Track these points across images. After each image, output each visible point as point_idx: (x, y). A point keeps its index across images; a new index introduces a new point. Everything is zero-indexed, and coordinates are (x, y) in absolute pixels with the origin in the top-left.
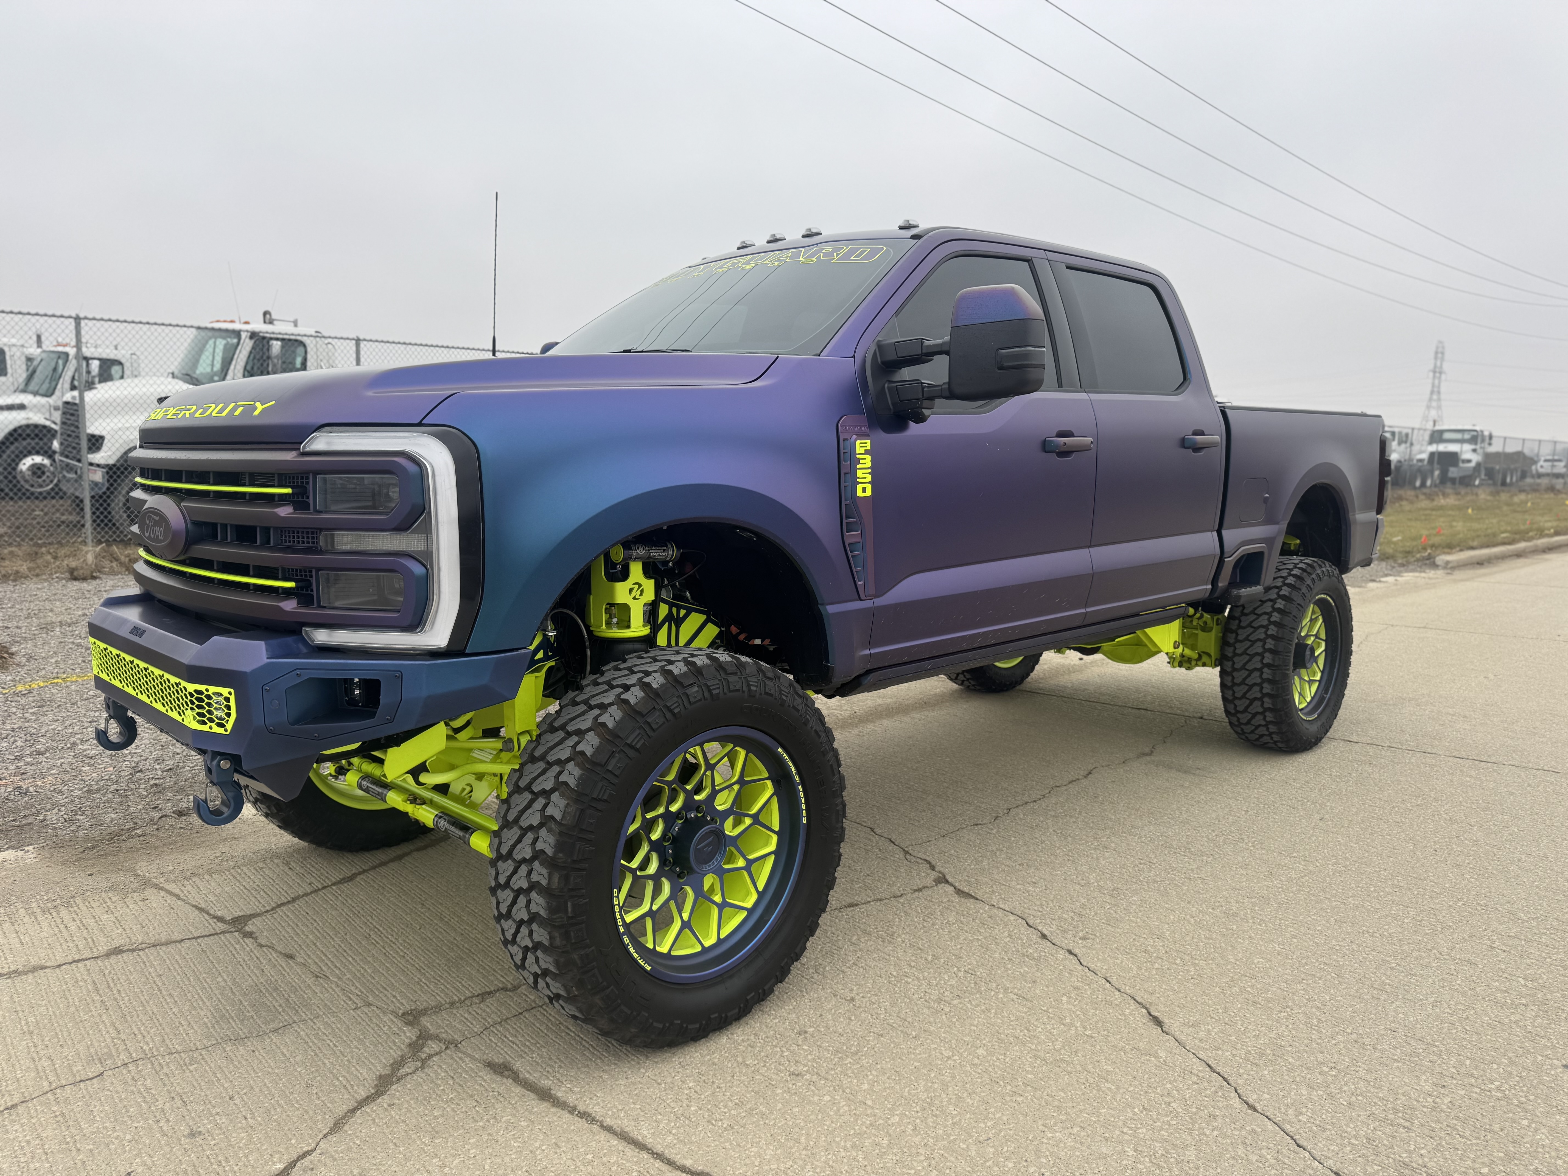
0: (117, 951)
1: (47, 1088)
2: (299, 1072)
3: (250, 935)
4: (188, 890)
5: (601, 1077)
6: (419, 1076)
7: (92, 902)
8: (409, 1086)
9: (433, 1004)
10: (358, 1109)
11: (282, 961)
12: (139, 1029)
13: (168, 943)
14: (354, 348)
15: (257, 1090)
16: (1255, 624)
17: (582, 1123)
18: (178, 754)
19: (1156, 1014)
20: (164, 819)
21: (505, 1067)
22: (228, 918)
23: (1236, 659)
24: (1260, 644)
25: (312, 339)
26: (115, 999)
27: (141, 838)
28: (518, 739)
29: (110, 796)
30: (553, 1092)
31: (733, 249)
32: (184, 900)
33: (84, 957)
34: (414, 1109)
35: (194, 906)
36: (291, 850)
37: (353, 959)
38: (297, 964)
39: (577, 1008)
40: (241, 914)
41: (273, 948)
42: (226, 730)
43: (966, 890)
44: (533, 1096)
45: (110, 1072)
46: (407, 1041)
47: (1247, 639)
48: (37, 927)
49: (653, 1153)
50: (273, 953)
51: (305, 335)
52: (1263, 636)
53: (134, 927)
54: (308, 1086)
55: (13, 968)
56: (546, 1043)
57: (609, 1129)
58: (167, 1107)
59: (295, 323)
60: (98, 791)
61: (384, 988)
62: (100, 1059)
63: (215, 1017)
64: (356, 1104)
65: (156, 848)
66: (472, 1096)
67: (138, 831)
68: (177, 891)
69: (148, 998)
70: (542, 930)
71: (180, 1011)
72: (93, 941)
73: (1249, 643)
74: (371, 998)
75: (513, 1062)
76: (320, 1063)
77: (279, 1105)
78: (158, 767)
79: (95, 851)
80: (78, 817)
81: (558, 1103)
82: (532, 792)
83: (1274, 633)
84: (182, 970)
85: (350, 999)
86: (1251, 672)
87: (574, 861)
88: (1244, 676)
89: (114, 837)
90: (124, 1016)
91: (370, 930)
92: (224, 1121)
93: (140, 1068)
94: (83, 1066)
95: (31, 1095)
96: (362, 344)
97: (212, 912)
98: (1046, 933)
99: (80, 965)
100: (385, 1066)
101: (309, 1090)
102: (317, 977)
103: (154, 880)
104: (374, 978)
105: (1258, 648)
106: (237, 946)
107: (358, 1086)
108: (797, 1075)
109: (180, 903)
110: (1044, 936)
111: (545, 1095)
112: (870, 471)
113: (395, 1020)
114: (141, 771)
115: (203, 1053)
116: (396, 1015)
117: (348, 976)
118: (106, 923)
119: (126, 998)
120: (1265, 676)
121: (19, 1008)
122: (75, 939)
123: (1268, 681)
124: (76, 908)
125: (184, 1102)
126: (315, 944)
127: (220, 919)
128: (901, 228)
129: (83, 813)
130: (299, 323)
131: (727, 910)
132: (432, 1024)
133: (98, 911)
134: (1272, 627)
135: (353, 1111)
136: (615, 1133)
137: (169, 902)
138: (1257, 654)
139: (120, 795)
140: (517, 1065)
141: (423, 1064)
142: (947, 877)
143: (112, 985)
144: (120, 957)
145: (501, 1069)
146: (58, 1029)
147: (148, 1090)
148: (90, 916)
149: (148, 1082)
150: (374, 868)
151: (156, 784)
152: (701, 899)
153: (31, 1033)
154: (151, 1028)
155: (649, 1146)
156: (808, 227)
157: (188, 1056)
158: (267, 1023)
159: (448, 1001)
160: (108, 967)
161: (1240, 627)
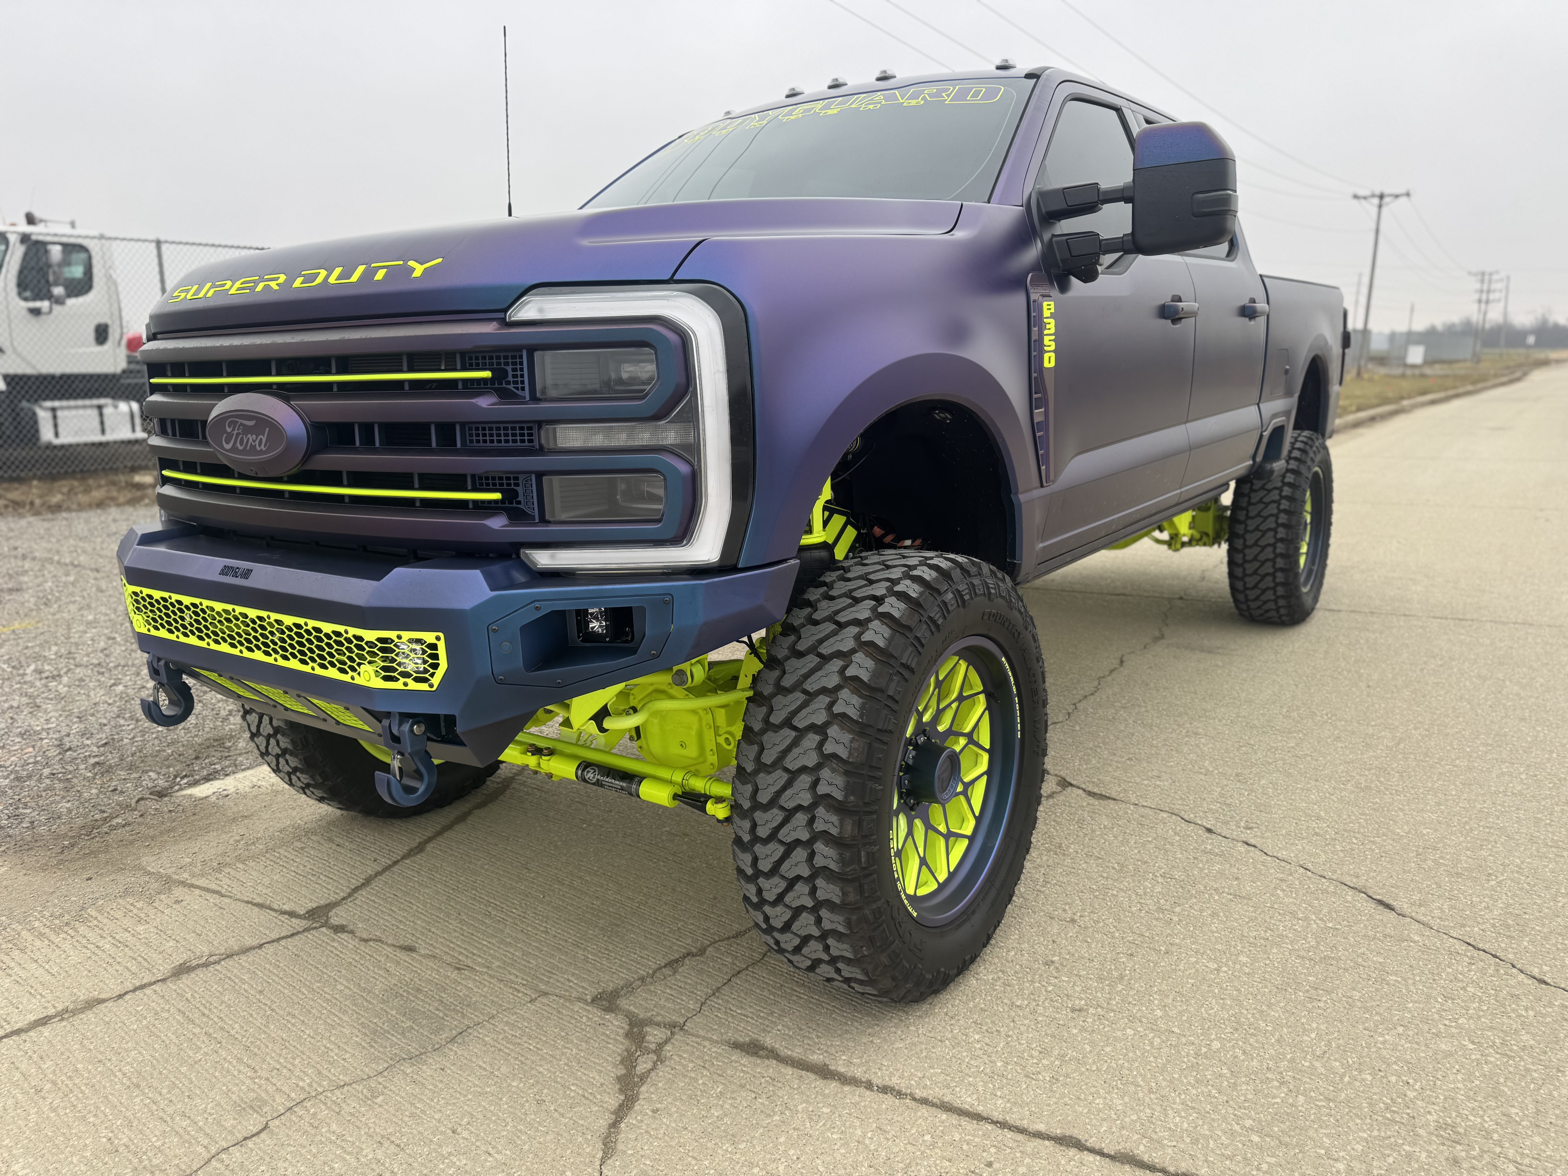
0: (182, 970)
1: (206, 1156)
2: (517, 1087)
3: (340, 929)
4: (225, 883)
5: (872, 1042)
6: (663, 1071)
7: (112, 912)
8: (660, 1085)
9: (622, 983)
10: (620, 1122)
11: (402, 955)
12: (278, 1062)
13: (245, 951)
14: (155, 252)
15: (480, 1116)
16: (1266, 500)
17: (889, 1100)
18: (105, 725)
19: (1378, 897)
20: (142, 802)
21: (755, 1045)
22: (302, 912)
23: (1248, 536)
24: (1273, 519)
25: (96, 241)
26: (222, 1029)
27: (127, 828)
28: (691, 671)
29: (48, 781)
30: (832, 1068)
31: (780, 97)
32: (230, 897)
33: (145, 981)
34: (687, 1112)
35: (248, 902)
36: (324, 823)
37: (489, 942)
38: (421, 956)
39: (863, 970)
40: (314, 905)
41: (382, 942)
42: (431, 686)
43: (1096, 790)
44: (812, 1076)
45: (277, 1122)
46: (621, 1031)
47: (1258, 515)
48: (58, 952)
49: (995, 1123)
50: (385, 947)
51: (86, 237)
52: (1275, 511)
53: (188, 937)
54: (539, 1103)
55: (60, 1008)
56: (783, 1010)
57: (924, 1101)
58: (380, 1154)
59: (73, 225)
60: (29, 777)
61: (549, 972)
62: (251, 1107)
63: (365, 1034)
64: (613, 1117)
65: (153, 838)
66: (742, 1086)
67: (119, 820)
68: (213, 886)
69: (264, 1022)
70: (832, 886)
71: (315, 1031)
72: (145, 960)
73: (1261, 520)
74: (543, 987)
75: (760, 1038)
76: (533, 1072)
77: (520, 1131)
78: (89, 742)
79: (76, 849)
80: (21, 810)
81: (845, 1080)
82: (795, 728)
83: (1287, 507)
84: (286, 982)
85: (519, 991)
86: (1264, 548)
87: (866, 804)
88: (1257, 552)
89: (90, 829)
90: (247, 1048)
91: (486, 905)
92: (464, 1162)
93: (312, 1111)
94: (235, 1119)
95: (190, 1166)
96: (164, 247)
97: (276, 907)
98: (1209, 826)
99: (148, 991)
100: (615, 1066)
101: (543, 1107)
102: (459, 969)
103: (177, 877)
104: (529, 962)
105: (1271, 523)
106: (336, 945)
107: (600, 1094)
108: (1080, 1010)
109: (227, 900)
110: (1209, 831)
111: (825, 1072)
112: (1053, 337)
113: (587, 1008)
114: (70, 749)
115: (380, 1080)
116: (585, 1002)
117: (497, 963)
118: (147, 935)
119: (236, 1026)
120: (1278, 551)
121: (100, 1057)
122: (119, 960)
123: (1282, 555)
124: (95, 922)
125: (398, 1146)
126: (430, 931)
127: (292, 914)
128: (998, 68)
129: (26, 806)
130: (77, 224)
131: (952, 839)
132: (636, 1008)
133: (127, 922)
134: (1284, 501)
135: (615, 1125)
136: (933, 1105)
137: (211, 900)
138: (1270, 529)
139: (60, 780)
140: (768, 1041)
141: (659, 1057)
142: (1068, 779)
143: (207, 1012)
144: (193, 975)
145: (753, 1049)
146: (171, 1076)
147: (340, 1136)
148: (120, 930)
149: (334, 1127)
150: (439, 834)
151: (98, 763)
152: (930, 832)
153: (138, 1086)
154: (294, 1059)
155: (985, 1114)
156: (884, 69)
157: (365, 1086)
158: (436, 1032)
159: (636, 976)
160: (187, 990)
161: (1249, 503)
